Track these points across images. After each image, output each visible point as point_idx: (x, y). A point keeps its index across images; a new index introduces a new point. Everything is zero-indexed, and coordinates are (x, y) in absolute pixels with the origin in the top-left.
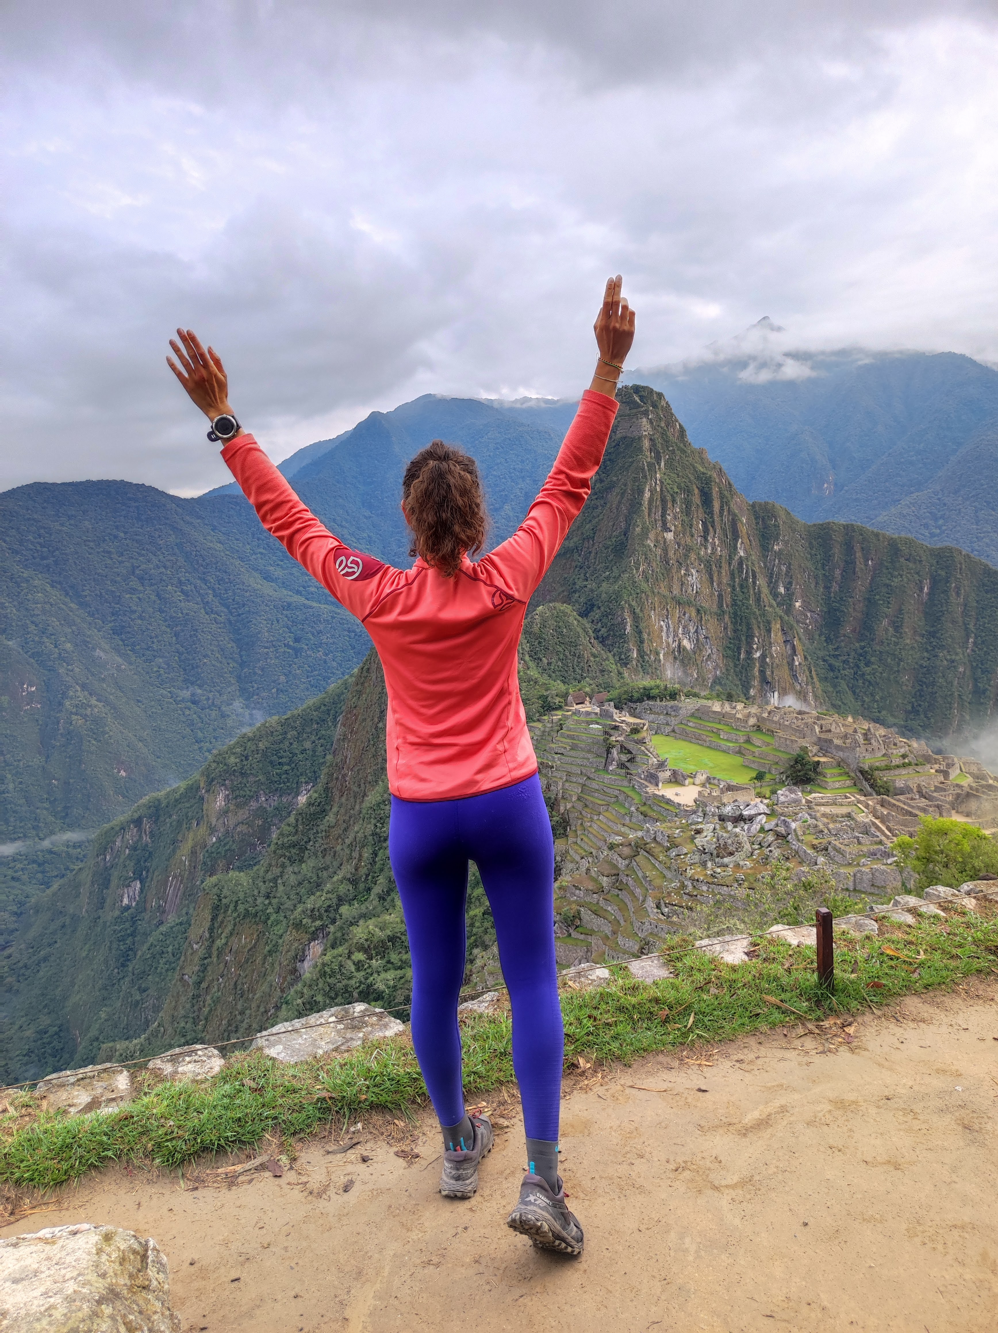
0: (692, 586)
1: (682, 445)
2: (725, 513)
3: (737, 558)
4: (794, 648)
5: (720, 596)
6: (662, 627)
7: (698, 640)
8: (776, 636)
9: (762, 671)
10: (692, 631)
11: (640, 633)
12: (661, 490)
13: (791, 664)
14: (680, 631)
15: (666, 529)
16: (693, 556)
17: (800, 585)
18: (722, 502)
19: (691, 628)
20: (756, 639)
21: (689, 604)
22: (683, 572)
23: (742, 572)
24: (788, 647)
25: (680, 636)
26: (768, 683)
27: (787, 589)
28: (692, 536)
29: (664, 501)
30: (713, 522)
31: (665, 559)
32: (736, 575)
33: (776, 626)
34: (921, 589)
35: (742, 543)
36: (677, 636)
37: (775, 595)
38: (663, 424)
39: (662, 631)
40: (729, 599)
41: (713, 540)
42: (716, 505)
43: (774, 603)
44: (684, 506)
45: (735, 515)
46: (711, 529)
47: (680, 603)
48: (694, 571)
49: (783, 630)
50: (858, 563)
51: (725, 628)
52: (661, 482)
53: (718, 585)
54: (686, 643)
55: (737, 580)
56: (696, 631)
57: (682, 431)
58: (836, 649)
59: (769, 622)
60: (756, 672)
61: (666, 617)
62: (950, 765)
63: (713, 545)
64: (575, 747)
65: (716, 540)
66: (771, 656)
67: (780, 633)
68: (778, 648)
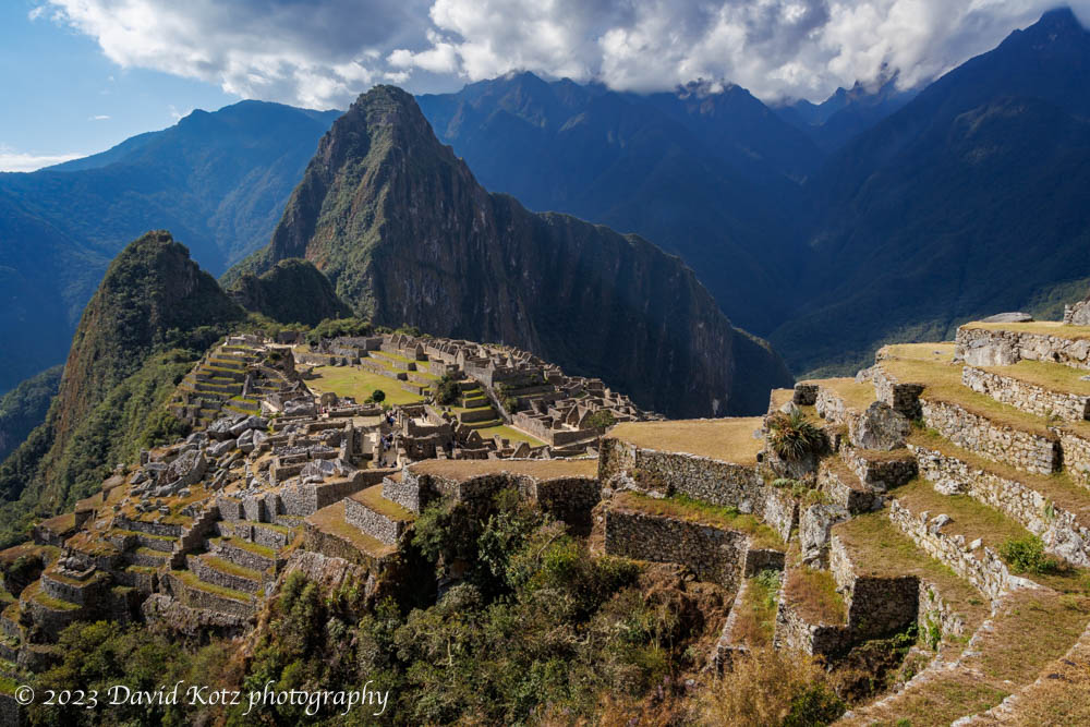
0: (434, 253)
1: (428, 139)
2: (463, 196)
3: (472, 233)
4: (516, 304)
5: (458, 263)
6: (405, 285)
7: (439, 297)
8: (503, 296)
9: (491, 323)
10: (434, 288)
11: (383, 288)
12: (407, 173)
13: (515, 319)
14: (424, 289)
15: (412, 206)
16: (435, 229)
17: (527, 259)
18: (460, 188)
20: (486, 298)
21: (431, 267)
22: (426, 242)
23: (477, 245)
24: (513, 306)
25: (424, 293)
26: (495, 331)
27: (517, 262)
28: (434, 212)
29: (408, 181)
30: (453, 202)
31: (410, 230)
32: (472, 247)
33: (503, 288)
35: (476, 221)
36: (421, 293)
37: (507, 267)
39: (406, 288)
40: (465, 266)
41: (453, 216)
42: (455, 190)
44: (427, 188)
45: (470, 199)
46: (451, 208)
47: (423, 266)
48: (435, 242)
49: (508, 291)
51: (462, 290)
52: (407, 166)
53: (457, 254)
54: (428, 299)
55: (472, 251)
56: (438, 291)
57: (429, 126)
59: (497, 286)
60: (486, 324)
61: (410, 277)
62: (572, 384)
63: (452, 221)
64: (215, 374)
65: (455, 218)
66: (499, 312)
67: (506, 294)
68: (504, 306)
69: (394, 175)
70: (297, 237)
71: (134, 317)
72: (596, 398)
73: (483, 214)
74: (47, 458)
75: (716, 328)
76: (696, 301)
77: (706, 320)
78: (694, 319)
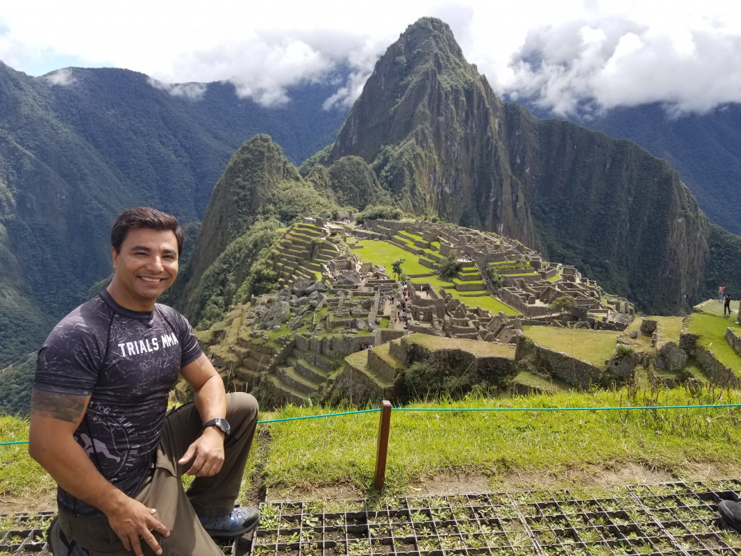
0: (454, 153)
1: (458, 61)
2: (482, 107)
3: (486, 137)
4: (517, 197)
5: (473, 161)
7: (455, 188)
8: (507, 188)
9: (494, 210)
10: (452, 181)
11: (413, 180)
12: (438, 88)
13: (514, 207)
14: (444, 181)
15: (439, 114)
16: (456, 134)
17: (530, 159)
18: (480, 100)
20: (493, 190)
21: (452, 165)
22: (449, 143)
23: (488, 146)
24: (514, 196)
25: (443, 184)
26: (497, 218)
27: (522, 161)
28: (457, 120)
29: (439, 95)
30: (472, 112)
31: (437, 134)
32: (485, 149)
33: (507, 183)
34: (605, 166)
35: (490, 127)
36: (441, 184)
37: (513, 164)
38: (446, 45)
39: (430, 180)
40: (478, 163)
41: (472, 124)
42: (476, 101)
44: (454, 100)
45: (487, 109)
46: (471, 117)
47: (444, 164)
48: (456, 144)
49: (511, 185)
50: (568, 147)
51: (474, 182)
52: (439, 83)
53: (472, 154)
54: (447, 189)
55: (485, 152)
56: (455, 182)
57: (459, 50)
58: (547, 200)
59: (502, 180)
60: (491, 211)
61: (434, 172)
62: (549, 269)
63: (471, 127)
64: (294, 242)
65: (474, 124)
66: (502, 201)
67: (509, 187)
68: (507, 196)
69: (429, 91)
70: (355, 137)
71: (245, 196)
72: (568, 282)
73: (497, 120)
74: (189, 285)
75: (694, 223)
76: (678, 198)
77: (685, 216)
78: (674, 215)
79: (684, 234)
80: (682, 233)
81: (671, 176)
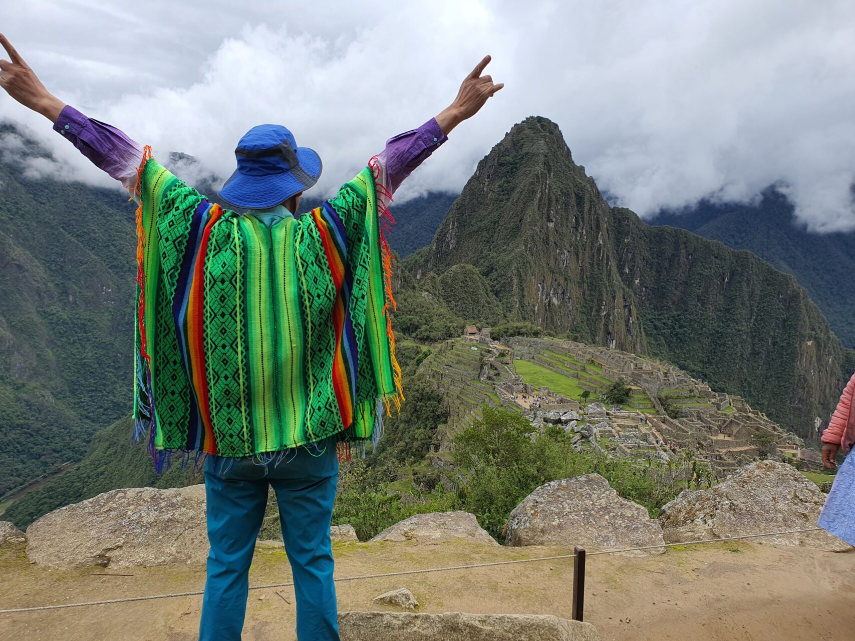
0: (563, 261)
1: (567, 162)
2: (593, 212)
3: (597, 245)
4: (630, 311)
5: (582, 271)
6: (539, 287)
7: (563, 299)
8: (619, 301)
9: (606, 325)
10: (560, 292)
11: (523, 290)
12: (549, 193)
13: (627, 322)
14: (552, 292)
15: (550, 220)
16: (566, 242)
17: (640, 269)
18: (591, 205)
19: (560, 290)
20: (604, 303)
21: (561, 274)
22: (558, 251)
23: (600, 255)
24: (627, 310)
25: (551, 295)
26: (609, 333)
27: (631, 270)
28: (567, 226)
29: (550, 200)
30: (583, 218)
31: (546, 241)
32: (596, 257)
33: (619, 295)
34: (723, 280)
35: (602, 235)
36: (549, 295)
37: (622, 274)
38: (555, 146)
39: (539, 290)
40: (588, 274)
41: (582, 230)
42: (587, 206)
43: (620, 278)
44: (564, 205)
45: (598, 215)
46: (581, 223)
47: (553, 272)
48: (566, 252)
49: (624, 298)
50: (682, 257)
51: (584, 294)
52: (550, 187)
53: (582, 263)
54: (555, 301)
55: (596, 260)
56: (563, 293)
57: (569, 152)
58: (659, 315)
59: (615, 292)
60: (602, 327)
61: (543, 282)
62: (721, 400)
63: (582, 234)
64: (459, 362)
65: (584, 231)
66: (614, 314)
67: (621, 300)
68: (619, 310)
69: (539, 195)
70: (452, 241)
75: (825, 347)
76: (807, 319)
77: (815, 339)
78: (803, 336)
79: (814, 359)
80: (812, 357)
81: (799, 294)
